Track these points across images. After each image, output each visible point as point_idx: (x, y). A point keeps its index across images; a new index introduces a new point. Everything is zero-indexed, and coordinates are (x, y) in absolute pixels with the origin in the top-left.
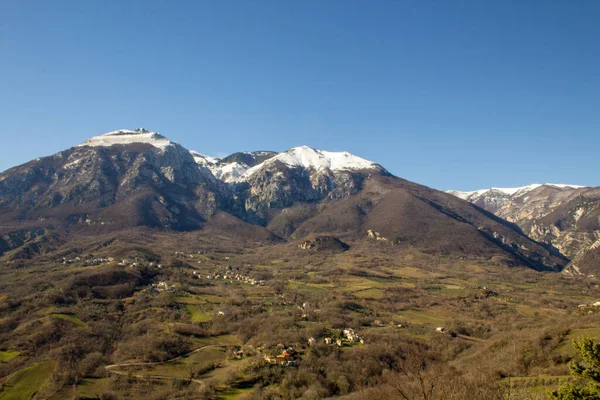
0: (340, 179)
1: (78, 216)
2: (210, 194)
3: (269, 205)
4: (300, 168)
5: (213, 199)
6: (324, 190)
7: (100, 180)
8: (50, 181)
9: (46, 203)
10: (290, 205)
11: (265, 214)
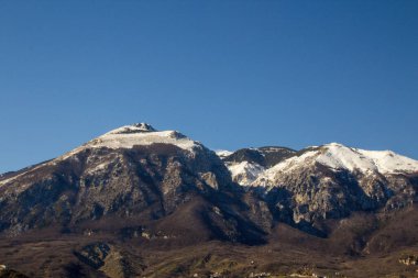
0: (396, 184)
1: (133, 229)
2: (261, 203)
3: (324, 215)
4: (344, 172)
5: (267, 210)
6: (381, 199)
7: (141, 189)
8: (78, 190)
9: (89, 214)
10: (347, 215)
11: (323, 225)
